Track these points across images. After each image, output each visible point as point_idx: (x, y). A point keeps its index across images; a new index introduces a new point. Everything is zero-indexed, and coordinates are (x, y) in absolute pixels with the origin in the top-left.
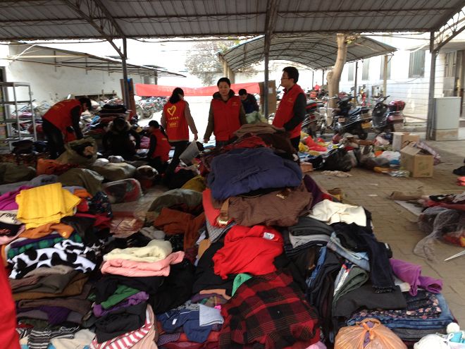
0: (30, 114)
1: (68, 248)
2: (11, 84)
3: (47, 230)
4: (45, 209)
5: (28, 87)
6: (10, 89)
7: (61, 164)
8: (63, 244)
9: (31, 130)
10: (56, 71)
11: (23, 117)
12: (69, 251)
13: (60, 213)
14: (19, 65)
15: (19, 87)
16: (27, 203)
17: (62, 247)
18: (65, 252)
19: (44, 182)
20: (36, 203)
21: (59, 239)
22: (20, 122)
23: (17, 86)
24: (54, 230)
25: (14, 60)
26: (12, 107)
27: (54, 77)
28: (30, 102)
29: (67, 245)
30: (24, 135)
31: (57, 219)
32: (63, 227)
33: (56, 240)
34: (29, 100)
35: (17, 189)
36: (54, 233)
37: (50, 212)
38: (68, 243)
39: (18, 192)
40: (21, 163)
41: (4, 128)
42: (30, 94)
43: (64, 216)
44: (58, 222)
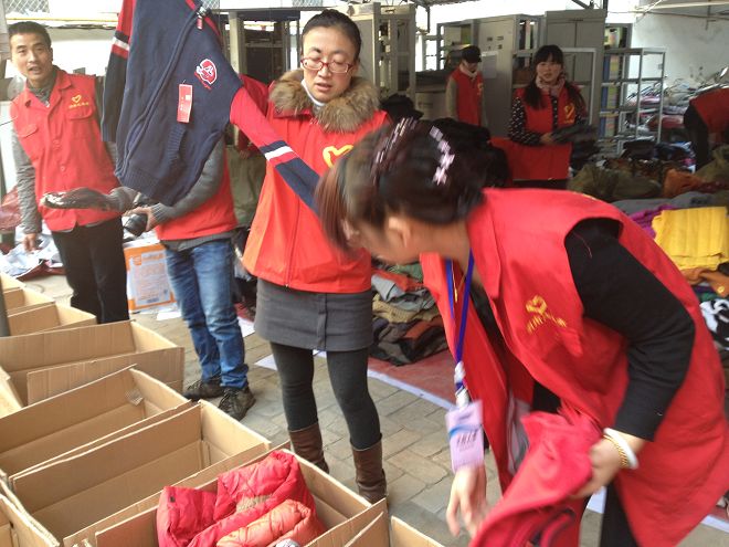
0: (656, 100)
1: (721, 312)
2: (638, 52)
3: (695, 277)
4: (695, 245)
5: (661, 57)
6: (634, 60)
7: (704, 181)
8: (716, 305)
9: (652, 126)
10: (706, 28)
11: (645, 104)
12: (722, 318)
13: (720, 255)
14: (651, 21)
15: (649, 55)
16: (669, 232)
17: (714, 308)
18: (716, 317)
19: (696, 203)
20: (683, 232)
21: (711, 296)
22: (640, 111)
23: (646, 53)
24: (704, 279)
25: (644, 14)
26: (632, 88)
27: (701, 38)
28: (660, 80)
29: (721, 308)
30: (642, 133)
31: (713, 263)
32: (720, 277)
33: (705, 296)
34: (659, 75)
35: (655, 208)
36: (704, 284)
37: (702, 251)
38: (723, 305)
39: (658, 212)
40: (638, 173)
41: (613, 120)
42: (662, 66)
43: (724, 260)
44: (715, 268)
